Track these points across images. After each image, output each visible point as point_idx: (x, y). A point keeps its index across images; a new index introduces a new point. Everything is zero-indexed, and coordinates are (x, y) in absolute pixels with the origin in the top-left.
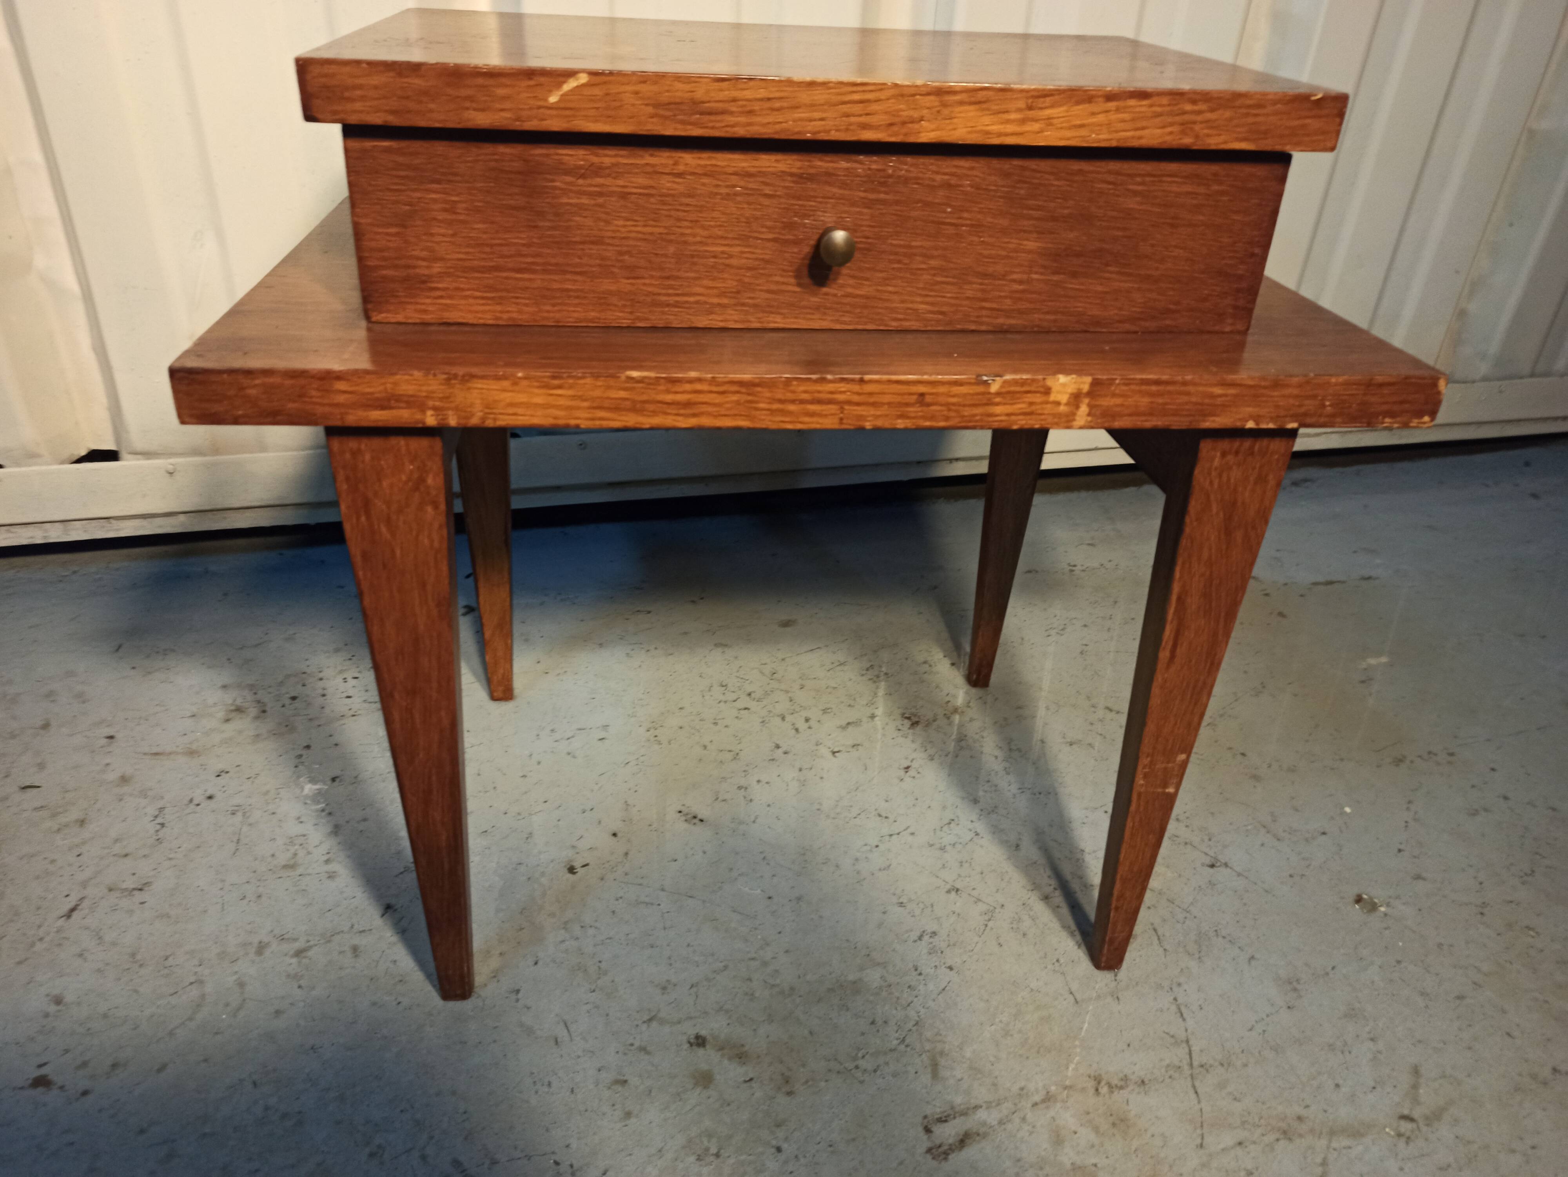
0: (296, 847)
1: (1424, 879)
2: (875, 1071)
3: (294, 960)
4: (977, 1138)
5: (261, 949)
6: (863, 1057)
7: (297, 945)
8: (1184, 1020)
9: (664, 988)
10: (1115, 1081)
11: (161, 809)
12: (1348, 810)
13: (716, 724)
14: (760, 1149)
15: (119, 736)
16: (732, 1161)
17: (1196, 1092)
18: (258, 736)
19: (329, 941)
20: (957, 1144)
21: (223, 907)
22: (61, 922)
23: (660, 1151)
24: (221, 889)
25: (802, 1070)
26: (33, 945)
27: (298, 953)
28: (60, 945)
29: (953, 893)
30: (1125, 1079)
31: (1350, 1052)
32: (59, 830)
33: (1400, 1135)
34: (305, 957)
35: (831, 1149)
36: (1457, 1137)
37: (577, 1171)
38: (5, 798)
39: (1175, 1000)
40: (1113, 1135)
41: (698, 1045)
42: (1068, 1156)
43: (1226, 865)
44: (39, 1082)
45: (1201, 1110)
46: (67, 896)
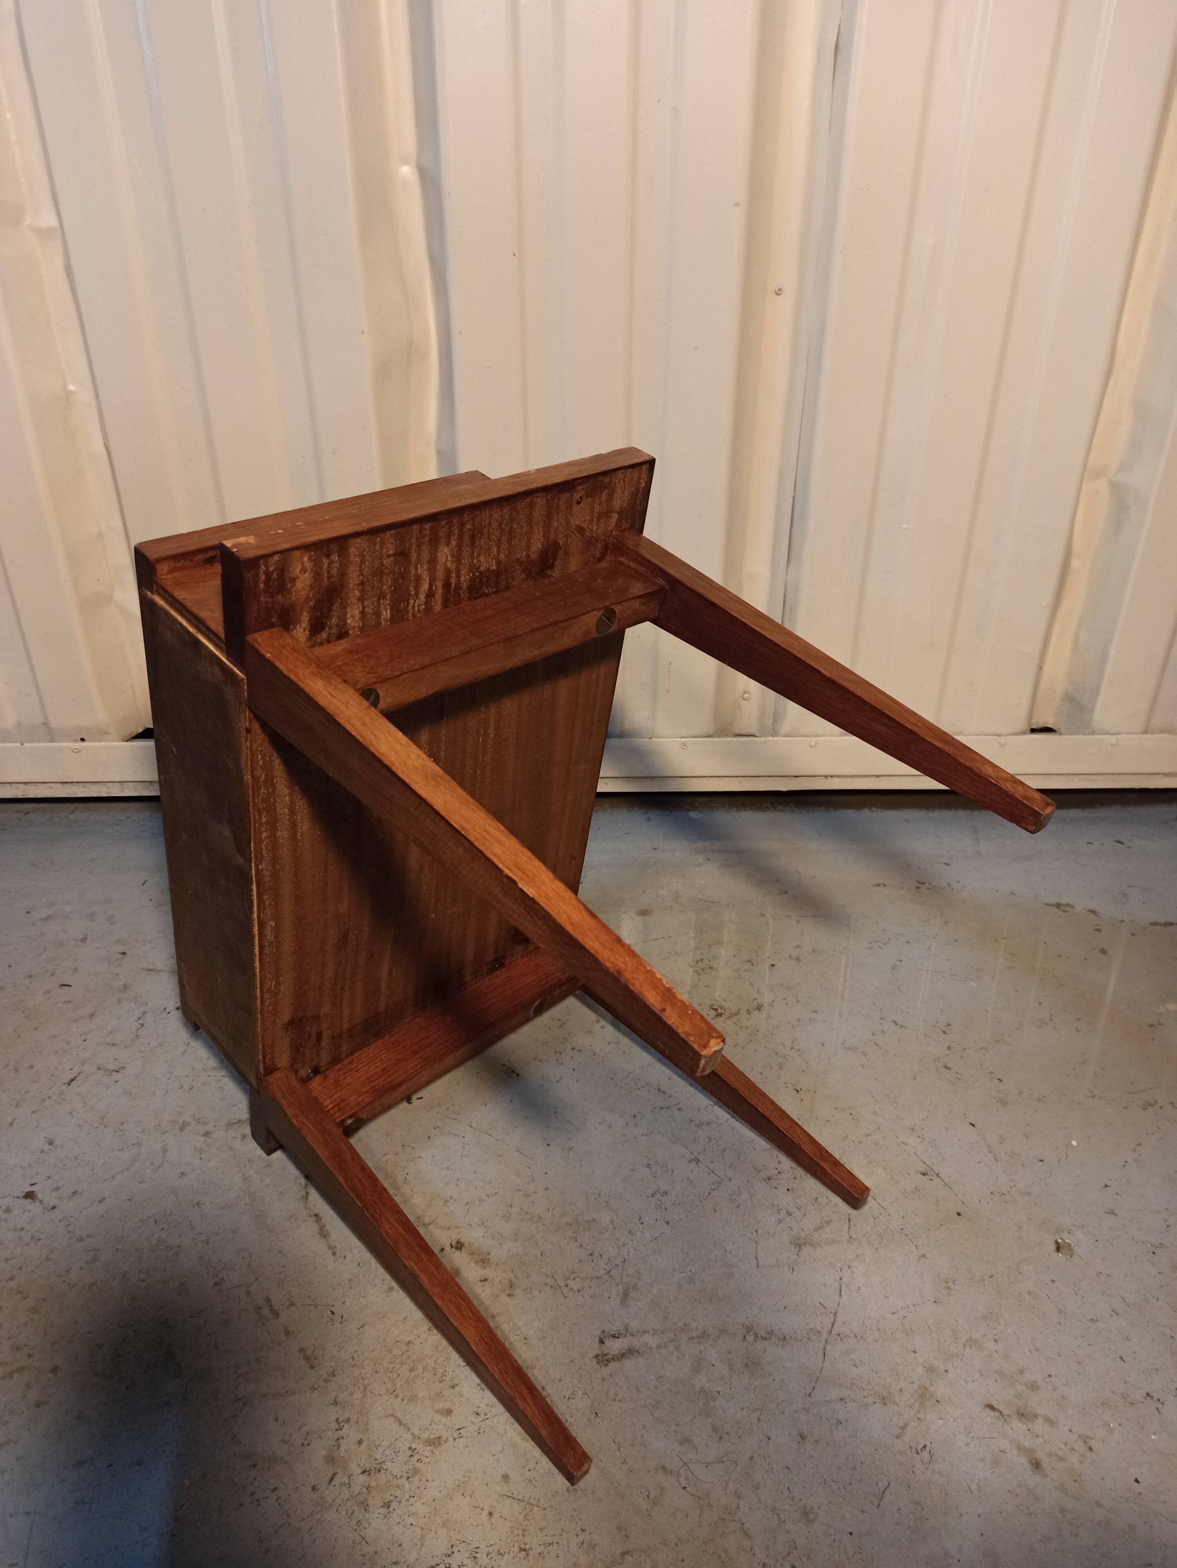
1: (1115, 1215)
2: (579, 1291)
3: (203, 1139)
4: (636, 1354)
5: (184, 1126)
6: (574, 1279)
7: (206, 1128)
8: (841, 1296)
9: (446, 1202)
10: (762, 1333)
11: (144, 1013)
12: (1074, 1143)
15: (129, 953)
17: (824, 1354)
19: (227, 1129)
20: (619, 1356)
21: (166, 1092)
22: (64, 1087)
24: (169, 1079)
25: (526, 1280)
26: (44, 1101)
27: (207, 1134)
28: (60, 1104)
29: (694, 1163)
30: (771, 1333)
31: (971, 1347)
32: (76, 1020)
33: (980, 1419)
34: (210, 1137)
35: (526, 1341)
36: (1029, 1430)
37: (345, 1321)
38: (48, 992)
39: (841, 1279)
40: (743, 1373)
41: (457, 1248)
42: (701, 1382)
43: (938, 1175)
44: (29, 1195)
45: (822, 1368)
46: (71, 1069)
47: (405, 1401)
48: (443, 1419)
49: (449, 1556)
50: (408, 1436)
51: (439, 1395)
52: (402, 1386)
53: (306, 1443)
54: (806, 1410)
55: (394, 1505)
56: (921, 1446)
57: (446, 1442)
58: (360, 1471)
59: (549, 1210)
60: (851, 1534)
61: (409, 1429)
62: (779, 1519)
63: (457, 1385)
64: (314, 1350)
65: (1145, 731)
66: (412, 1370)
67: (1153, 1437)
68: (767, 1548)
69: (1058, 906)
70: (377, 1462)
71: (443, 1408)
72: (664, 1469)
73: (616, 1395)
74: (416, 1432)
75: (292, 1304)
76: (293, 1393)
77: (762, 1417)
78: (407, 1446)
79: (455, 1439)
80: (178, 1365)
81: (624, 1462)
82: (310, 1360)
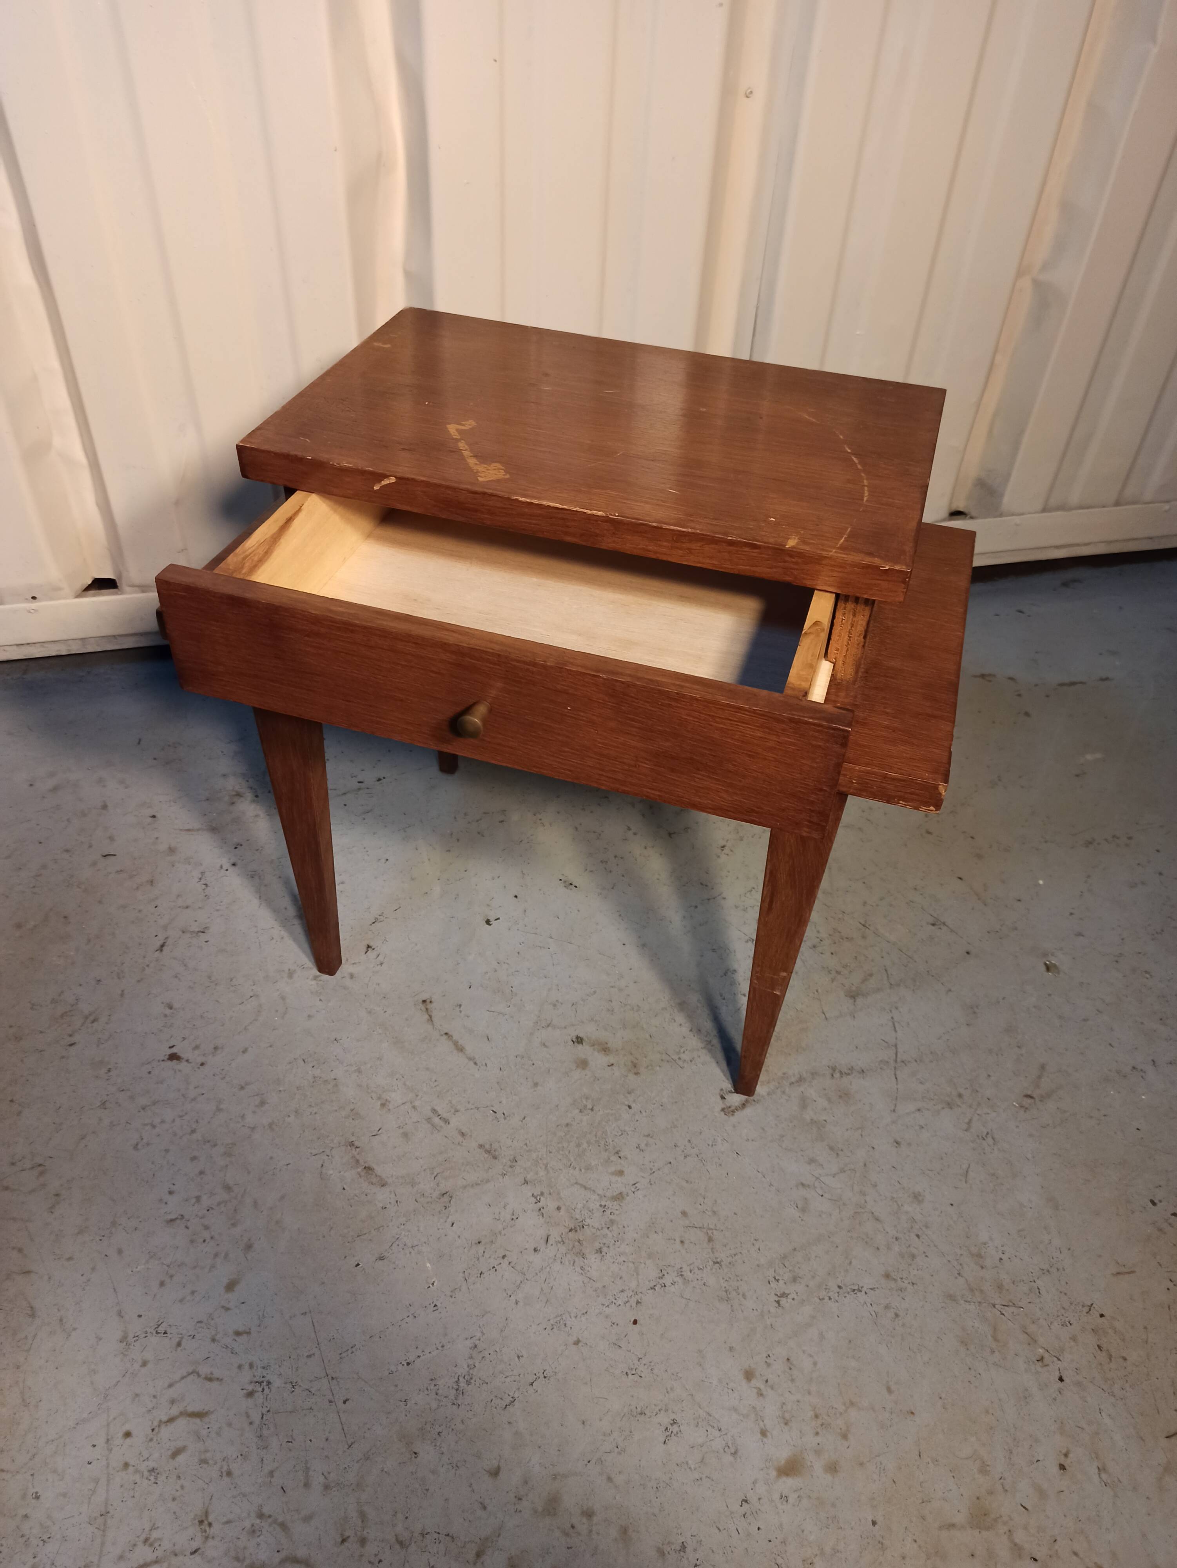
1: (1083, 936)
2: (691, 1061)
3: (314, 982)
4: (753, 1103)
6: (684, 1052)
8: (896, 1031)
9: (555, 1005)
10: (845, 1070)
11: (203, 873)
12: (1041, 882)
14: (618, 1107)
15: (158, 815)
16: (601, 1113)
17: (896, 1078)
20: (740, 1106)
21: (260, 945)
22: (157, 954)
23: (557, 1106)
24: (256, 932)
25: (644, 1059)
26: (144, 970)
28: (161, 969)
30: (852, 1069)
31: (1002, 1055)
32: (138, 888)
33: (1022, 1107)
34: (320, 980)
35: (662, 1107)
36: (1058, 1108)
37: (507, 1116)
38: (94, 864)
39: (892, 1018)
40: (839, 1103)
41: (578, 1042)
42: (808, 1115)
43: (944, 924)
44: (174, 1057)
45: (897, 1089)
46: (156, 936)
47: (583, 1171)
48: (619, 1179)
49: (662, 1278)
50: (597, 1197)
51: (608, 1161)
52: (575, 1159)
53: (514, 1218)
54: (894, 1122)
55: (605, 1250)
56: (985, 1134)
57: (627, 1195)
58: (567, 1230)
59: (644, 999)
60: (952, 1205)
61: (594, 1191)
62: (898, 1205)
63: (620, 1151)
64: (491, 1144)
65: (1044, 510)
66: (578, 1145)
67: (1143, 1097)
68: (895, 1226)
69: (983, 676)
70: (579, 1221)
71: (616, 1171)
72: (803, 1185)
73: (748, 1136)
74: (601, 1192)
75: (457, 1111)
76: (488, 1181)
77: (863, 1133)
78: (598, 1204)
79: (634, 1192)
80: (380, 1176)
81: (771, 1185)
82: (491, 1153)
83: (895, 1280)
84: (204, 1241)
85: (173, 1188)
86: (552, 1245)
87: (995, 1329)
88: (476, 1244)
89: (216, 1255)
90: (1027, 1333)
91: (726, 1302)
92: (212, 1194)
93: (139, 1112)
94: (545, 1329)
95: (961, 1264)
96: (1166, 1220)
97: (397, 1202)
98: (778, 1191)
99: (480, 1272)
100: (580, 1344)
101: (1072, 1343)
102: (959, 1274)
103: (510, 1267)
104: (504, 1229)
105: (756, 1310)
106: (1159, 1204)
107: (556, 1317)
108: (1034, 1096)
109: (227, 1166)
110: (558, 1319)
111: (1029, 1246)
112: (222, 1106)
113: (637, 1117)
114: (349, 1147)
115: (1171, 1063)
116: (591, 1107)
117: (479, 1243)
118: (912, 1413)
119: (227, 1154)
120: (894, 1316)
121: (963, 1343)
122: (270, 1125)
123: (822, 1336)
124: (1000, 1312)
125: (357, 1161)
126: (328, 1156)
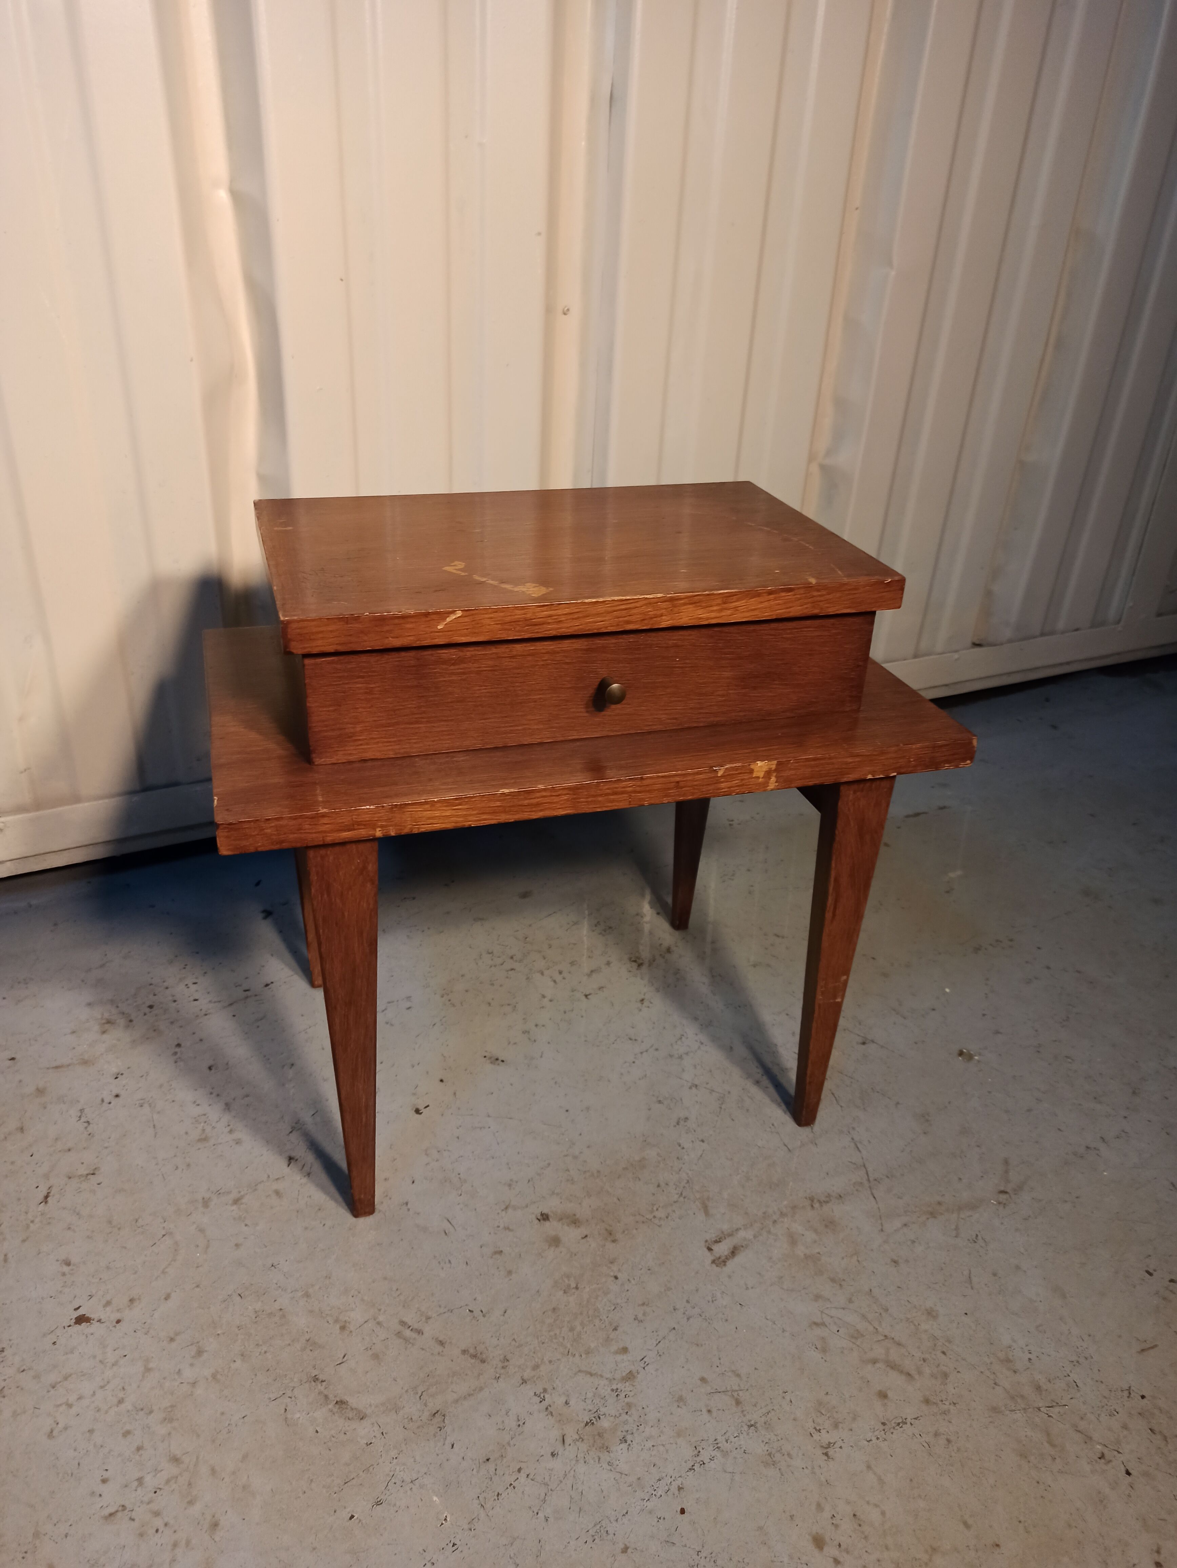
0: (202, 1125)
1: (1001, 1033)
2: (667, 1217)
3: (234, 1207)
4: (742, 1249)
6: (657, 1209)
7: (234, 1195)
8: (860, 1151)
9: (510, 1185)
10: (823, 1199)
11: (82, 1111)
12: (947, 990)
13: (492, 984)
14: (604, 1280)
15: (18, 1056)
16: (587, 1289)
17: (874, 1197)
18: (134, 1041)
19: (256, 1190)
20: (730, 1255)
21: (164, 1177)
22: (42, 1207)
23: (538, 1291)
24: (157, 1164)
25: (618, 1224)
26: (28, 1227)
27: (236, 1201)
28: (49, 1223)
29: (694, 1088)
30: (829, 1196)
31: (965, 1156)
33: (1000, 1203)
34: (242, 1204)
35: (650, 1271)
36: (1033, 1198)
37: (486, 1313)
39: (853, 1139)
40: (827, 1233)
41: (544, 1219)
42: (800, 1250)
43: (873, 1041)
44: (81, 1320)
45: (879, 1208)
46: (37, 1187)
47: (584, 1356)
48: (625, 1357)
49: (698, 1455)
50: (606, 1382)
51: (608, 1340)
52: (572, 1345)
53: (521, 1423)
54: (886, 1242)
55: (629, 1438)
56: (974, 1236)
57: (638, 1373)
58: (583, 1425)
59: (602, 1163)
60: (966, 1314)
61: (601, 1376)
62: (915, 1325)
63: (618, 1326)
64: (475, 1348)
66: (572, 1329)
67: (1105, 1173)
68: (919, 1348)
70: (593, 1412)
71: (618, 1349)
72: (815, 1324)
73: (746, 1285)
74: (609, 1376)
75: (428, 1318)
76: (481, 1389)
77: (859, 1259)
78: (609, 1390)
79: (644, 1368)
80: (356, 1409)
81: (784, 1331)
82: (477, 1356)
83: (934, 1403)
84: (157, 1531)
85: (106, 1475)
86: (570, 1445)
87: (1048, 1435)
88: (484, 1462)
89: (175, 1545)
90: (1079, 1431)
91: (773, 1467)
92: (156, 1471)
93: (48, 1392)
94: (586, 1542)
95: (994, 1373)
96: (1167, 1288)
97: (382, 1433)
98: (793, 1335)
99: (496, 1494)
100: (629, 1551)
101: (1125, 1432)
102: (995, 1384)
103: (529, 1480)
104: (512, 1439)
105: (806, 1468)
106: (1155, 1273)
107: (595, 1525)
108: (1008, 1191)
109: (169, 1434)
110: (598, 1527)
111: (1052, 1340)
112: (151, 1365)
113: (626, 1287)
114: (313, 1383)
115: (1118, 1137)
116: (575, 1286)
117: (488, 1460)
118: (998, 1545)
119: (168, 1419)
120: (946, 1442)
121: (1023, 1456)
122: (214, 1376)
123: (881, 1481)
124: (1047, 1414)
125: (326, 1397)
126: (290, 1397)
